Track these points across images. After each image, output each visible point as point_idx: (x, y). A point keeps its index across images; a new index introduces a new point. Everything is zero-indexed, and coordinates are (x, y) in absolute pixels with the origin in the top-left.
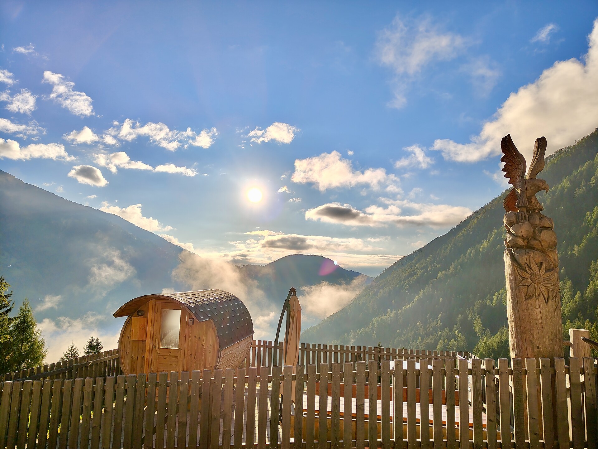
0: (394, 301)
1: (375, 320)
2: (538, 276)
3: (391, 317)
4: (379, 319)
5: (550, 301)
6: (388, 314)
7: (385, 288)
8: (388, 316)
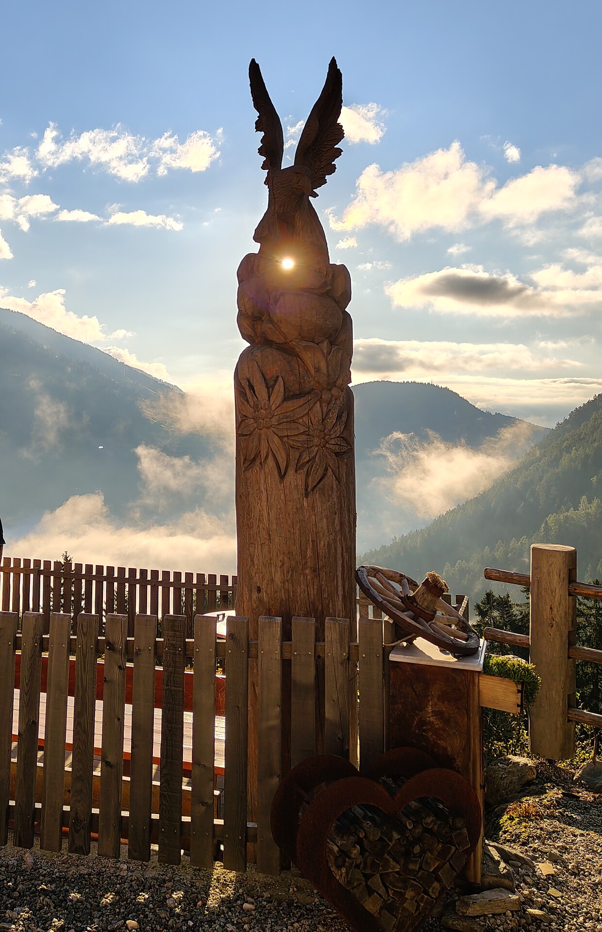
0: (595, 478)
1: (551, 519)
2: (266, 410)
3: (588, 514)
4: (561, 517)
5: (291, 471)
6: (582, 506)
7: (576, 449)
8: (581, 511)
